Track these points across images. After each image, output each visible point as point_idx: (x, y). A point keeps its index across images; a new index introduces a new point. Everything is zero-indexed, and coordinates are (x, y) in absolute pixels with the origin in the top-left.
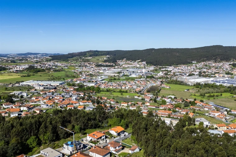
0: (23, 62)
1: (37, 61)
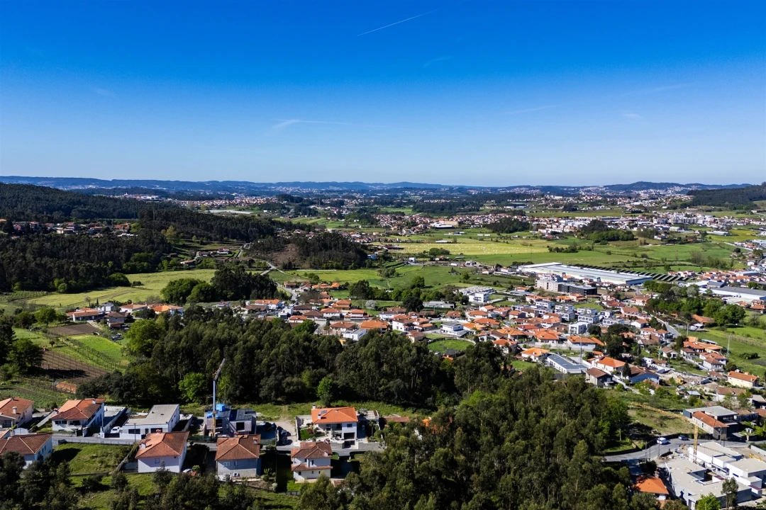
0: (598, 208)
1: (641, 206)
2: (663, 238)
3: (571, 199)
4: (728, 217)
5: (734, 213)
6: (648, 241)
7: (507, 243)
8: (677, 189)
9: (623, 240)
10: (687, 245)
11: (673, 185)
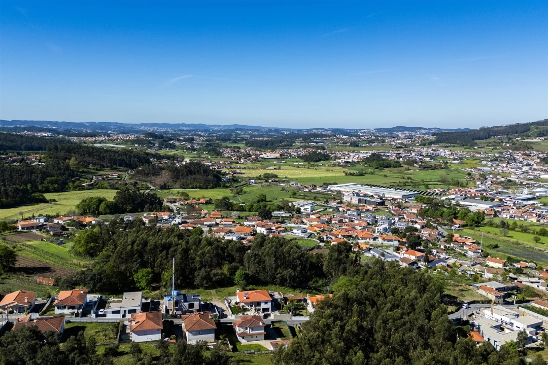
0: (373, 145)
1: (402, 143)
2: (420, 166)
3: (354, 138)
4: (460, 151)
5: (463, 148)
6: (410, 168)
7: (316, 169)
8: (423, 131)
9: (394, 167)
10: (435, 170)
11: (420, 128)
